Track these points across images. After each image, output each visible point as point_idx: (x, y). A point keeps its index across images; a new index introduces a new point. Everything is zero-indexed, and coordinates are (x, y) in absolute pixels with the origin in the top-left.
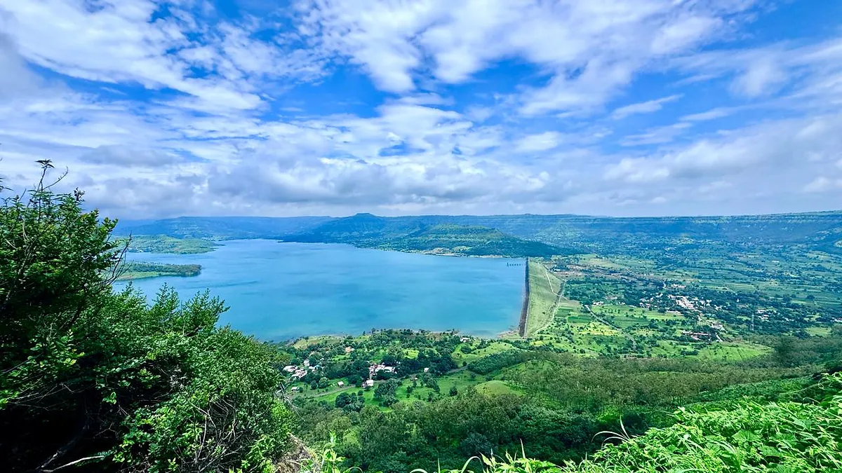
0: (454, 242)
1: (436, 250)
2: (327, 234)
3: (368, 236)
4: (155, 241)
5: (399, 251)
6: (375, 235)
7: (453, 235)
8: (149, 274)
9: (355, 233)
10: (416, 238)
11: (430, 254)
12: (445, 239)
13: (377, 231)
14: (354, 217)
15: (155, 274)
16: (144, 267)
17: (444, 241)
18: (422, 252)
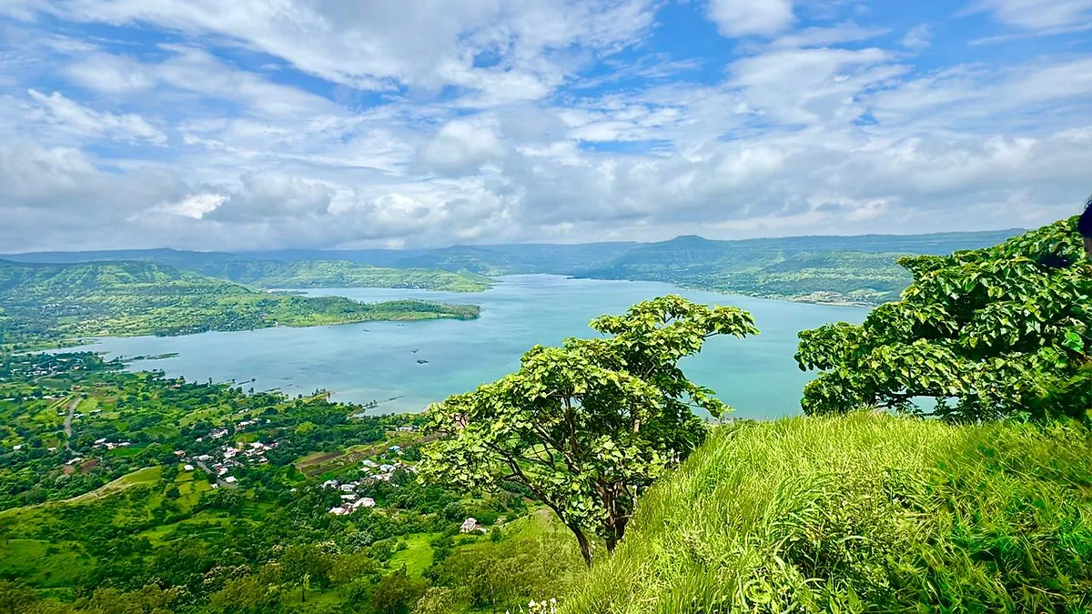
0: (851, 282)
1: (814, 296)
2: (633, 266)
3: (693, 271)
4: (430, 275)
5: (749, 295)
6: (707, 270)
7: (850, 270)
8: (428, 315)
9: (674, 267)
10: (778, 274)
11: (806, 302)
12: (832, 276)
13: (708, 263)
14: (671, 241)
15: (434, 315)
16: (423, 305)
17: (830, 279)
18: (791, 298)
